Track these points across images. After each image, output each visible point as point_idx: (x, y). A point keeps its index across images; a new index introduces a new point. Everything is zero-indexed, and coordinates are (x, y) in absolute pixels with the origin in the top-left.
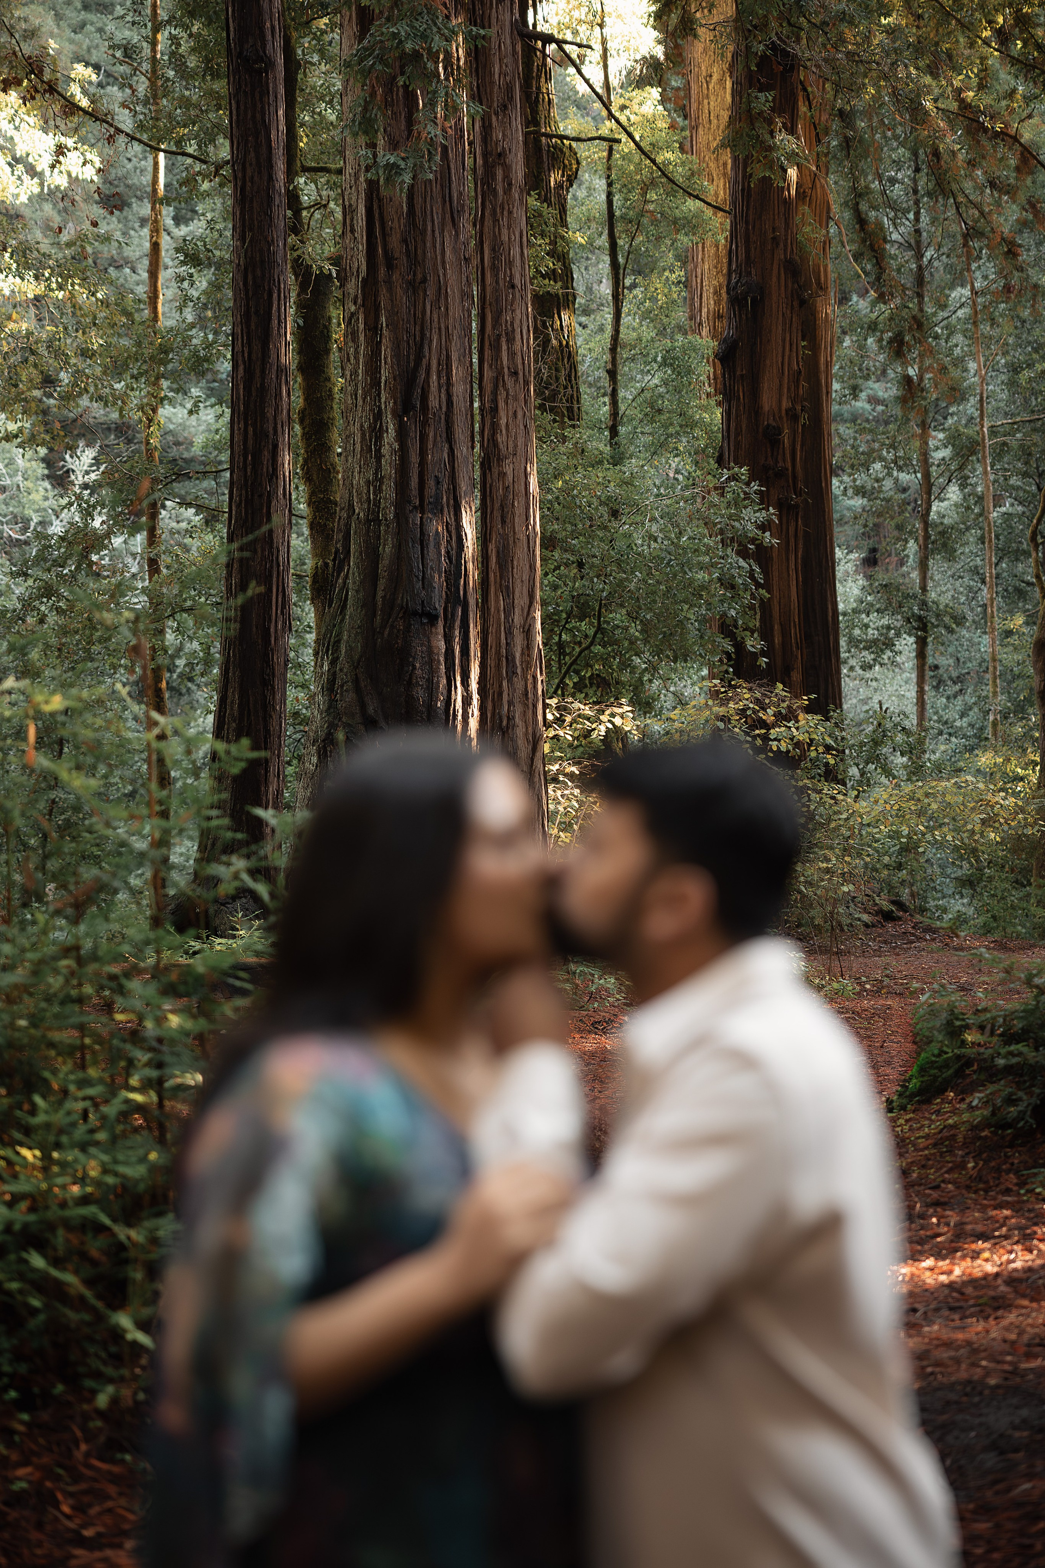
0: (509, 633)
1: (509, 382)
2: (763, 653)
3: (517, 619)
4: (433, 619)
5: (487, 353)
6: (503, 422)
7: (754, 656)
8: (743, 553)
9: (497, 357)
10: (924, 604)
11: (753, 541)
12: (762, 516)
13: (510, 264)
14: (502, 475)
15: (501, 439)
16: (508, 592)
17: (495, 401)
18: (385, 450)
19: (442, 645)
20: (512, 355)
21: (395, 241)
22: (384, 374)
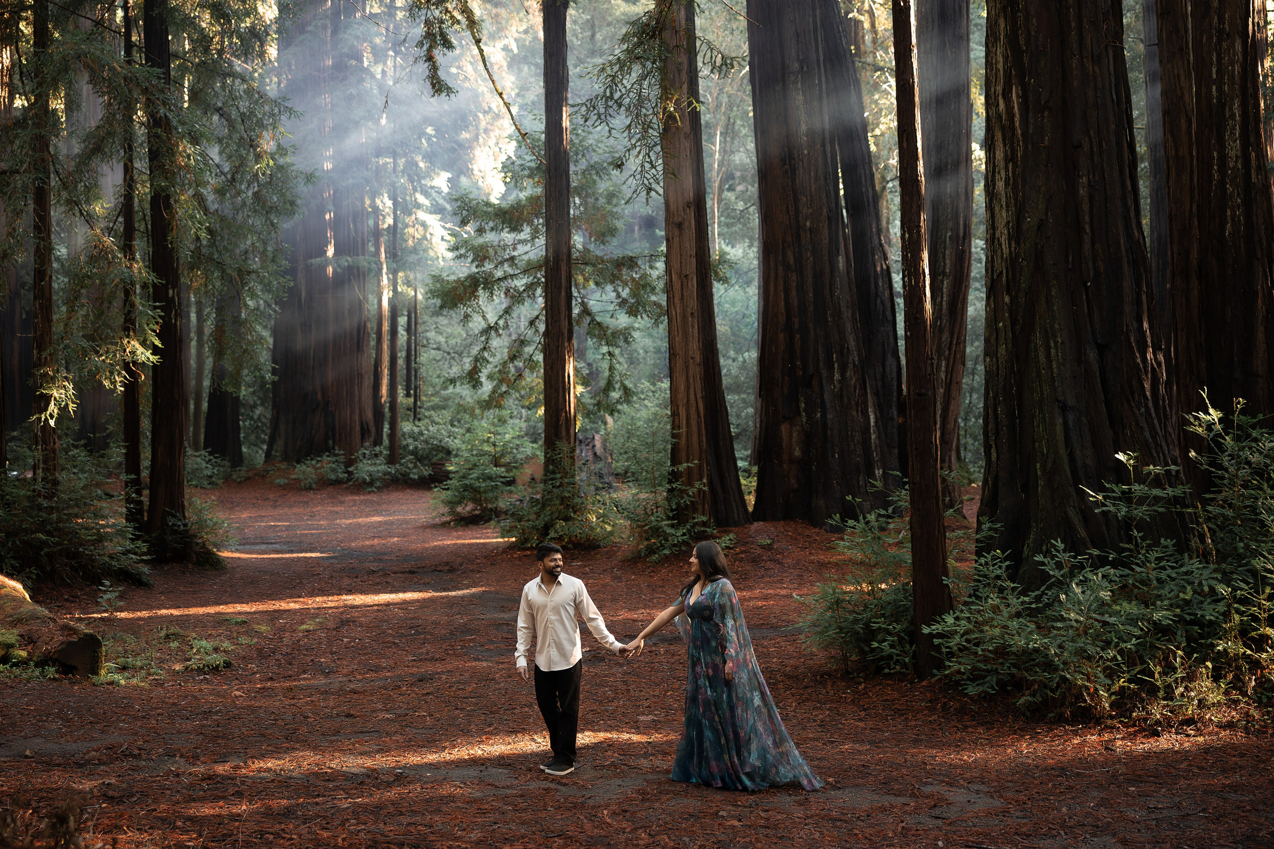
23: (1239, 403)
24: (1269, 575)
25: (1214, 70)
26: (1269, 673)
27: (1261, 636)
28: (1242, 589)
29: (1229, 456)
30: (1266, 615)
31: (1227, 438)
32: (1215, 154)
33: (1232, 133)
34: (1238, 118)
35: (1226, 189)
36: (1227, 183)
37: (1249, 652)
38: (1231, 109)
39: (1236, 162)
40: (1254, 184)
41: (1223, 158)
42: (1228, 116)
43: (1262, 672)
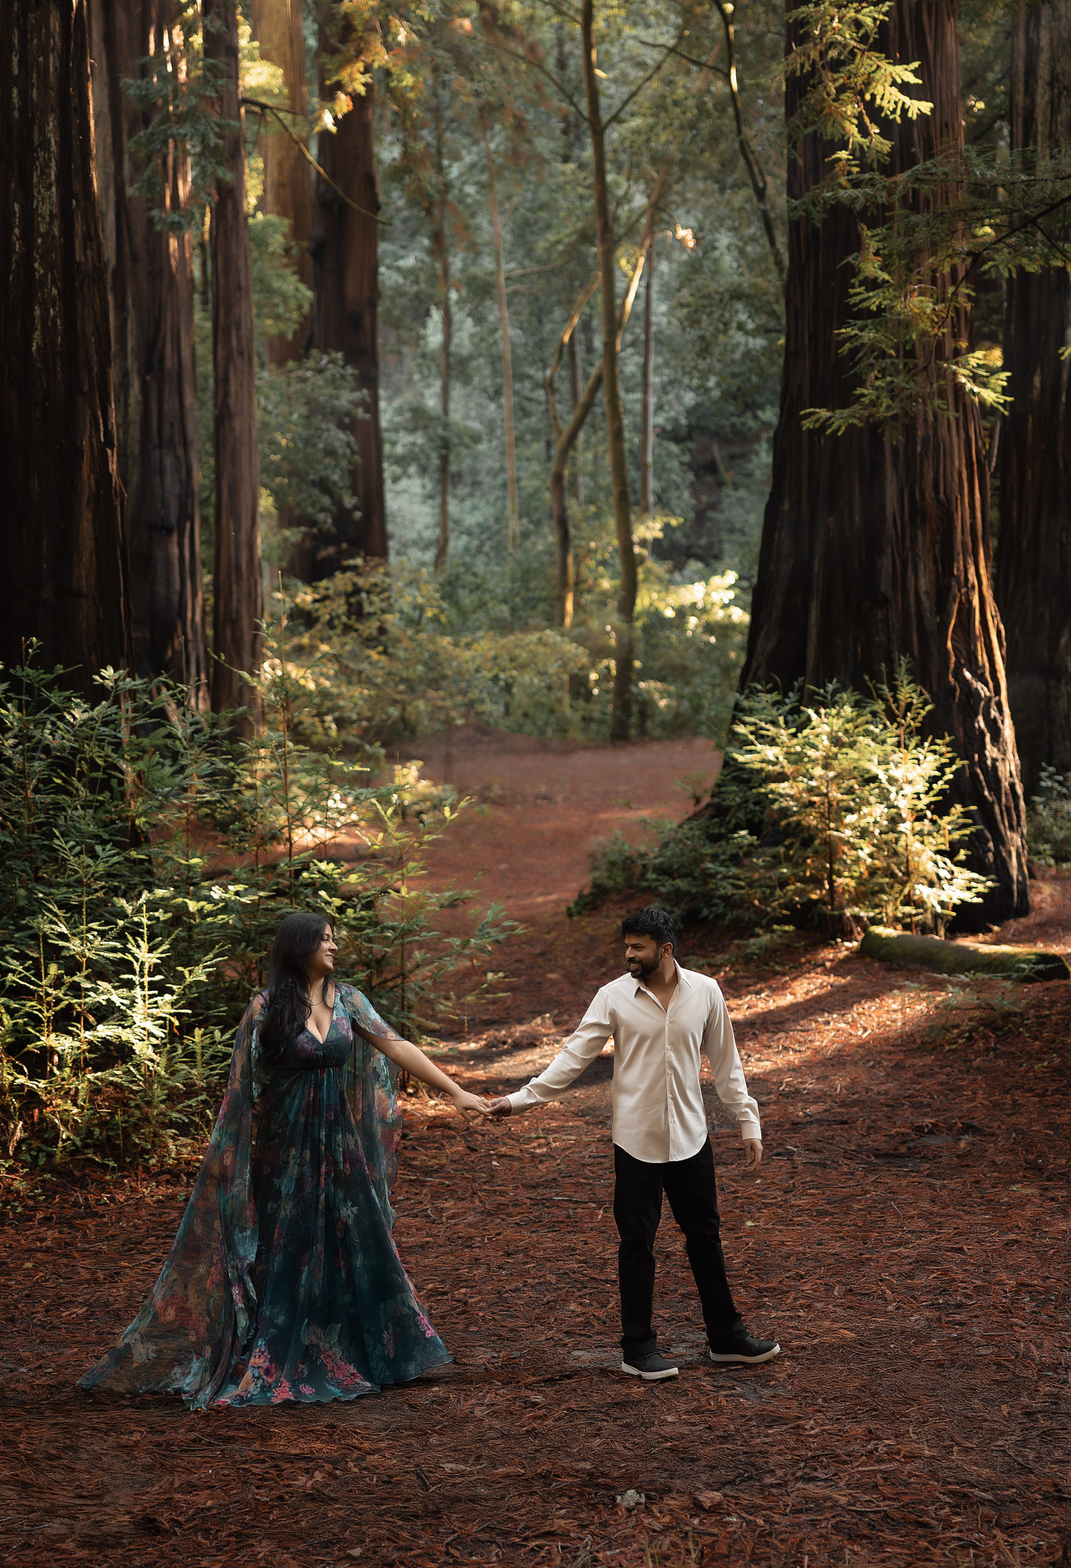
0: (237, 549)
1: (238, 359)
2: (356, 508)
3: (243, 537)
4: (169, 532)
5: (220, 337)
6: (233, 389)
7: (350, 512)
8: (341, 426)
9: (228, 340)
10: (446, 426)
11: (348, 414)
12: (357, 395)
13: (238, 272)
14: (232, 429)
15: (232, 401)
16: (236, 516)
17: (227, 374)
18: (132, 401)
19: (175, 551)
20: (239, 338)
21: (139, 241)
22: (130, 343)
23: (31, 645)
24: (61, 943)
25: (15, 60)
26: (53, 1113)
27: (43, 1049)
28: (14, 972)
29: (15, 737)
30: (50, 1014)
31: (9, 705)
32: (17, 207)
33: (44, 174)
34: (54, 148)
35: (34, 270)
36: (35, 260)
37: (22, 1080)
38: (42, 132)
39: (51, 224)
40: (79, 264)
41: (29, 215)
42: (37, 143)
43: (41, 1112)
